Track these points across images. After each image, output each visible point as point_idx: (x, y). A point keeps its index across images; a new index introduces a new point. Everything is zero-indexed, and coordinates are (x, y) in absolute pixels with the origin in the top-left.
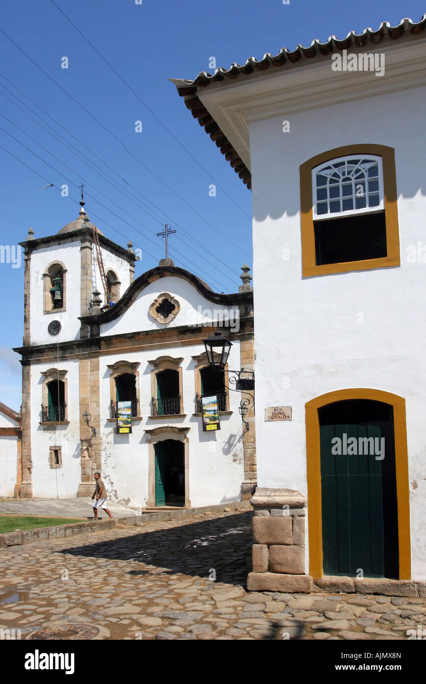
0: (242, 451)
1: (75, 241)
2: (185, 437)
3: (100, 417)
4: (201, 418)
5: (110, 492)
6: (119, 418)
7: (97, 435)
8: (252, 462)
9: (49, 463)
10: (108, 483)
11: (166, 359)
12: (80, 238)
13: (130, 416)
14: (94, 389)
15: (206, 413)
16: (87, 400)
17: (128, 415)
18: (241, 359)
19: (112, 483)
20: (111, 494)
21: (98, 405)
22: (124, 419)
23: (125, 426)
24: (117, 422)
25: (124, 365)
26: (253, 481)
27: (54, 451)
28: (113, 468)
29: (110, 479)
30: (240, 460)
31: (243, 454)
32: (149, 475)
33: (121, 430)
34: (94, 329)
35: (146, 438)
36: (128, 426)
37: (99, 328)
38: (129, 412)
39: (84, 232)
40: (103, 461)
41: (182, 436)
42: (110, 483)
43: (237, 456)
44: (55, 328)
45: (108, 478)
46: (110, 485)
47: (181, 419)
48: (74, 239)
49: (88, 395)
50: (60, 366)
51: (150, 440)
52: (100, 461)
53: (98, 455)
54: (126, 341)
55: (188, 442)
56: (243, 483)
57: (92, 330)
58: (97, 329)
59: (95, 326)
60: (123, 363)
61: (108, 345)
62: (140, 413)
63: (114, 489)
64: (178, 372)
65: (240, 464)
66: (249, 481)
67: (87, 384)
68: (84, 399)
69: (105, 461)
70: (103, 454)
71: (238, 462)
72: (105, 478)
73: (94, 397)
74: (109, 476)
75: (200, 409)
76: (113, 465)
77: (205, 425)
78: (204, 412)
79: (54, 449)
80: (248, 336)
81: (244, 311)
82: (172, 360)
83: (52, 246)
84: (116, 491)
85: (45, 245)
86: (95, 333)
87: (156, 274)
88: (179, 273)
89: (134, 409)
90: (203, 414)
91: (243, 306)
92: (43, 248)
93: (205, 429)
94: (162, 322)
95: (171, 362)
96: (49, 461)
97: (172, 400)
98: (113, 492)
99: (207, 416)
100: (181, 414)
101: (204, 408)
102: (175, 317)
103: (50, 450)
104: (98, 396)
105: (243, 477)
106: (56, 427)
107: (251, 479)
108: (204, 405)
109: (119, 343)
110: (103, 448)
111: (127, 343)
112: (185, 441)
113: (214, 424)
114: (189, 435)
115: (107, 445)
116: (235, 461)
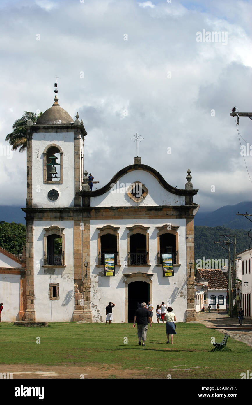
0: (186, 290)
1: (70, 132)
2: (150, 280)
3: (90, 263)
4: (162, 267)
5: (97, 317)
6: (106, 265)
7: (88, 276)
8: (192, 297)
9: (49, 296)
10: (96, 311)
11: (139, 227)
12: (74, 130)
13: (113, 264)
14: (86, 243)
15: (165, 265)
16: (80, 251)
17: (112, 263)
18: (186, 231)
19: (98, 311)
20: (98, 318)
21: (89, 255)
22: (109, 266)
23: (110, 271)
24: (104, 268)
25: (108, 228)
26: (192, 309)
27: (53, 287)
28: (99, 300)
29: (97, 308)
30: (185, 295)
31: (187, 292)
32: (125, 305)
33: (107, 274)
34: (86, 200)
35: (123, 280)
36: (112, 271)
37: (89, 199)
38: (113, 261)
39: (78, 128)
40: (91, 295)
41: (148, 279)
42: (97, 311)
43: (183, 293)
44: (53, 195)
45: (95, 307)
46: (97, 312)
47: (147, 268)
48: (69, 130)
49: (80, 247)
50: (59, 224)
51: (126, 281)
52: (89, 295)
53: (88, 290)
54: (110, 211)
55: (152, 283)
56: (187, 311)
57: (84, 201)
58: (88, 200)
59: (86, 198)
60: (109, 227)
61: (96, 213)
62: (119, 262)
63: (100, 315)
64: (146, 236)
65: (184, 298)
66: (190, 309)
67: (80, 240)
68: (78, 250)
69: (93, 295)
70: (92, 290)
71: (183, 297)
72: (93, 307)
73: (85, 249)
74: (96, 306)
75: (160, 261)
76: (99, 298)
77: (164, 272)
78: (164, 264)
79: (53, 285)
80: (191, 217)
81: (188, 200)
82: (143, 228)
83: (50, 132)
84: (101, 317)
85: (44, 130)
86: (86, 203)
87: (133, 168)
88: (149, 170)
89: (116, 259)
90: (163, 265)
91: (188, 196)
92: (43, 132)
93: (164, 275)
94: (136, 201)
95: (142, 229)
96: (49, 295)
97: (142, 255)
98: (99, 317)
99: (165, 266)
100: (148, 264)
101: (163, 262)
102: (145, 199)
103: (50, 286)
104: (89, 248)
105: (187, 307)
106: (55, 269)
107: (191, 308)
108: (164, 259)
109: (104, 212)
110: (92, 285)
111: (110, 213)
112: (150, 283)
113: (170, 272)
114: (152, 279)
115: (95, 284)
116: (181, 296)
